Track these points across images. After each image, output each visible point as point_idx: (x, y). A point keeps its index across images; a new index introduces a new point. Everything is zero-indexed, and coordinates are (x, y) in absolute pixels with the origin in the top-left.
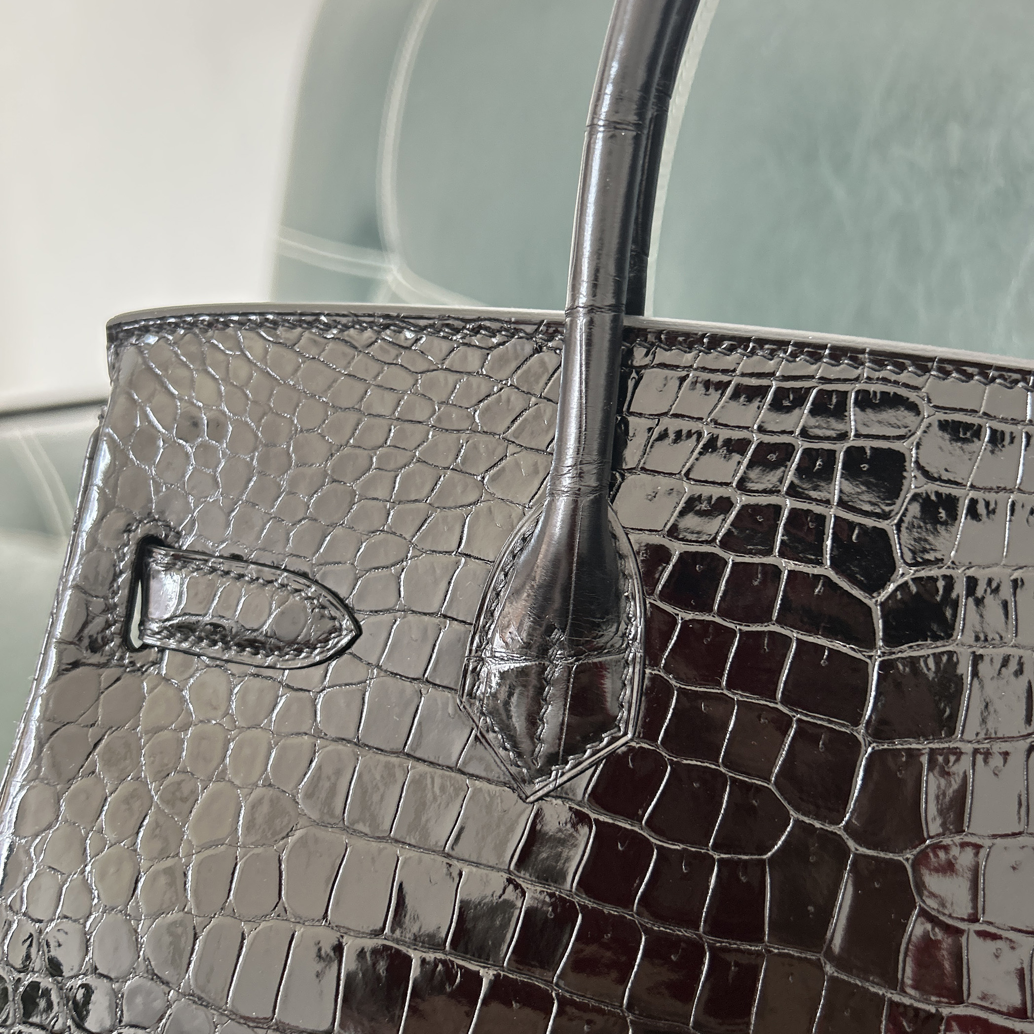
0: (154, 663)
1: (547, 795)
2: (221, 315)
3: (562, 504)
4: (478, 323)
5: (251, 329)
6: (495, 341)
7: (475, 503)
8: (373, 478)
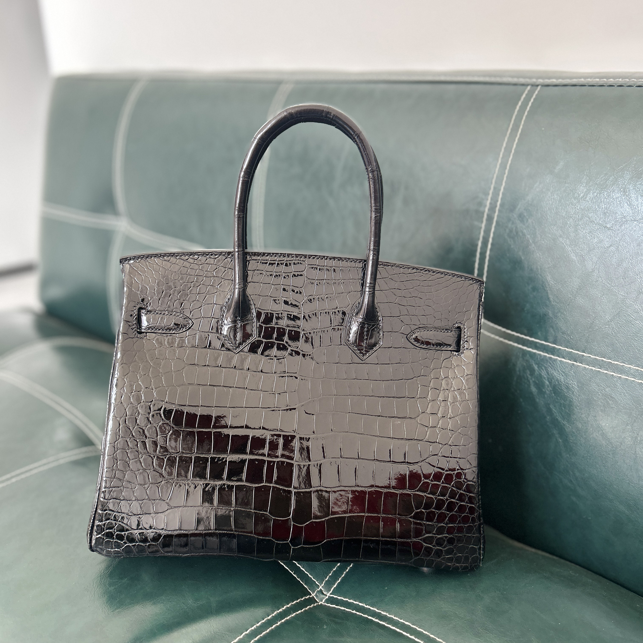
0: (145, 336)
1: (239, 352)
2: (150, 255)
3: (237, 291)
4: (212, 253)
5: (158, 258)
6: (216, 257)
7: (216, 293)
8: (192, 290)
